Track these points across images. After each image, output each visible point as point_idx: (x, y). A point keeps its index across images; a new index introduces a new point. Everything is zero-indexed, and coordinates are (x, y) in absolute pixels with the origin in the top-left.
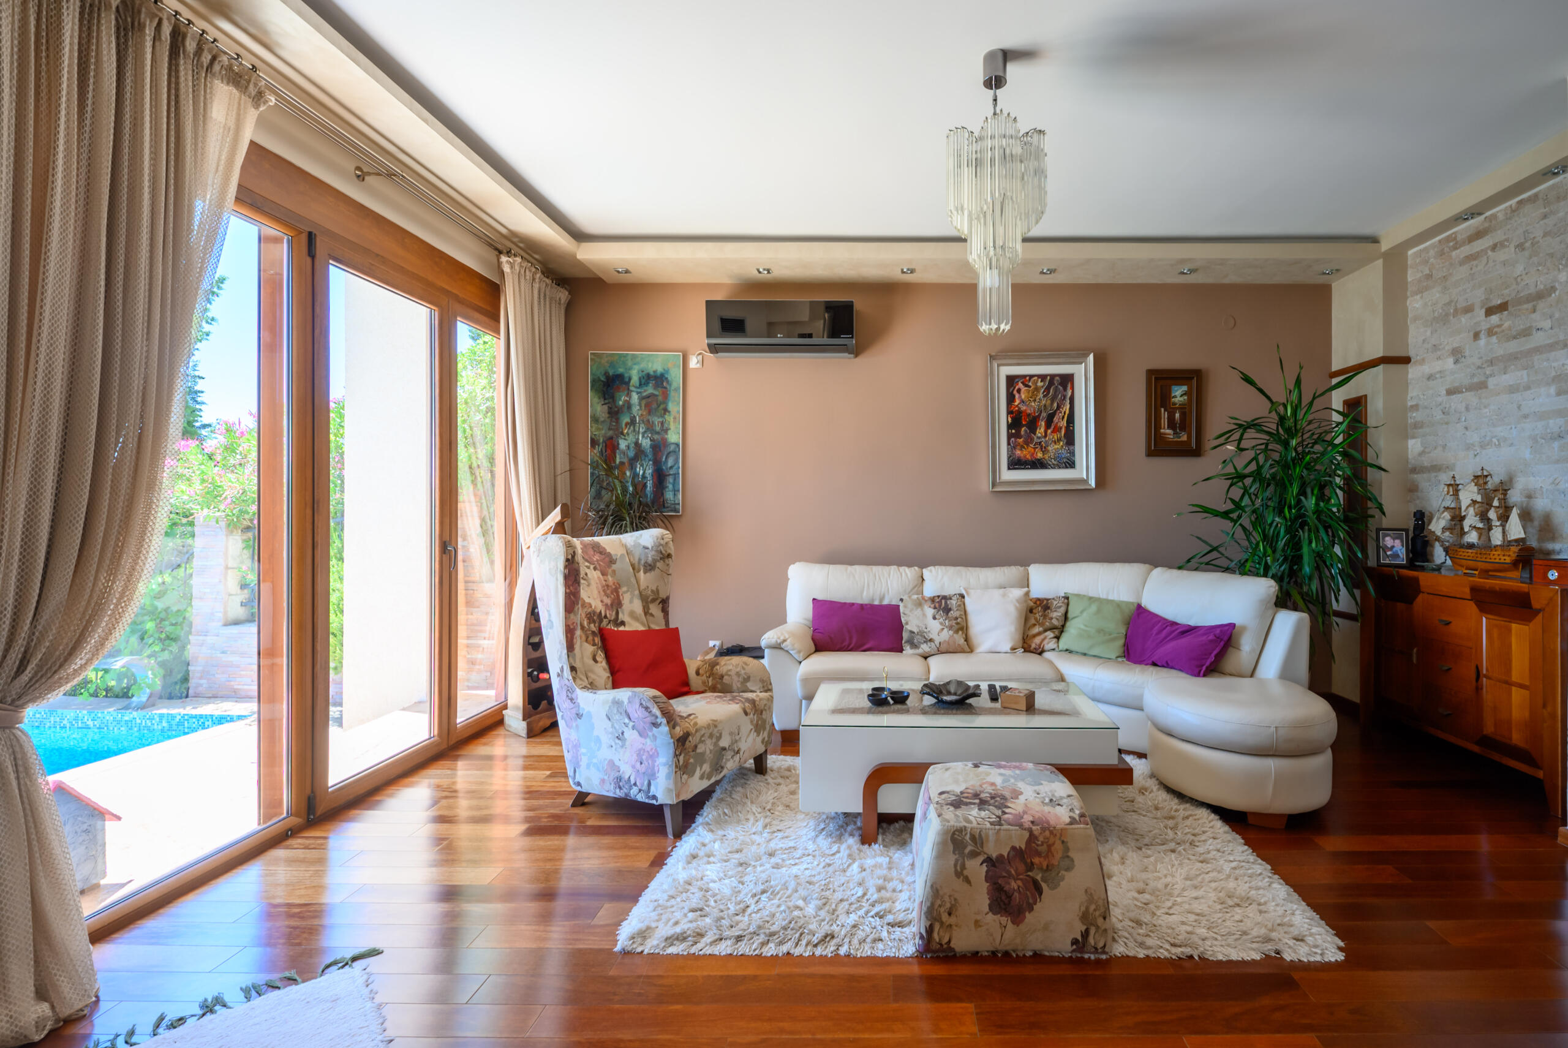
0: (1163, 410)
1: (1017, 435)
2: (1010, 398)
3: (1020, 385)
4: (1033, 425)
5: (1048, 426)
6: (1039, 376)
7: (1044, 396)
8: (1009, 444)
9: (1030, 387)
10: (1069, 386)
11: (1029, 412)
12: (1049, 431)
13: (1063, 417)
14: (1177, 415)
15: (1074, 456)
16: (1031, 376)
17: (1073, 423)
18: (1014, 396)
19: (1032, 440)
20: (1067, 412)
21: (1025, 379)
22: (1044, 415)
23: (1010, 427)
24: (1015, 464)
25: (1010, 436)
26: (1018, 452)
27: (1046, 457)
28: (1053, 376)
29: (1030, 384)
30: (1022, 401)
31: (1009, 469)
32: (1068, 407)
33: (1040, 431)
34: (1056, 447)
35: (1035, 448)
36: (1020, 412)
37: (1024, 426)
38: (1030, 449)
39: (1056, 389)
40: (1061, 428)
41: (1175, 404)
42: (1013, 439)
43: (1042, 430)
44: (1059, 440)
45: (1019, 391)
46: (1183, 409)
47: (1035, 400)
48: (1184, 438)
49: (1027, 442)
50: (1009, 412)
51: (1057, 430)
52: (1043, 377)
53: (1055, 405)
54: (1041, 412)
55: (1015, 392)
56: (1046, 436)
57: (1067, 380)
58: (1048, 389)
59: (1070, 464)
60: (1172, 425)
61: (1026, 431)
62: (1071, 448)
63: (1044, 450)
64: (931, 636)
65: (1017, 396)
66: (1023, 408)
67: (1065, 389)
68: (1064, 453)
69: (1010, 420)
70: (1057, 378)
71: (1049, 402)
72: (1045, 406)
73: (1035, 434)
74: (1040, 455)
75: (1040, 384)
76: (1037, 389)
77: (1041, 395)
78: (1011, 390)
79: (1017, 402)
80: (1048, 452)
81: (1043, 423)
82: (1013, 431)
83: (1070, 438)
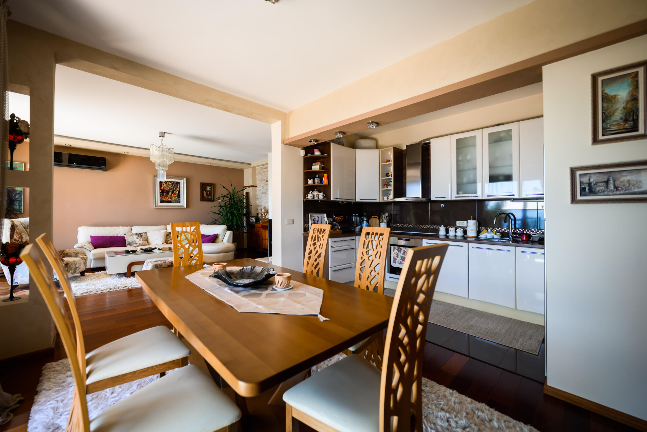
0: (204, 191)
1: (163, 195)
2: (161, 186)
3: (164, 183)
4: (168, 192)
6: (170, 182)
7: (171, 186)
8: (160, 197)
10: (179, 184)
11: (166, 189)
12: (173, 194)
13: (177, 192)
14: (208, 193)
15: (180, 200)
16: (167, 181)
17: (180, 193)
18: (162, 186)
19: (168, 196)
22: (171, 190)
23: (160, 193)
24: (162, 201)
25: (160, 195)
26: (163, 199)
27: (172, 200)
28: (174, 182)
29: (167, 183)
30: (165, 187)
31: (160, 202)
32: (178, 189)
33: (170, 194)
35: (168, 198)
37: (165, 193)
39: (175, 185)
40: (176, 194)
41: (207, 190)
43: (171, 194)
44: (176, 197)
45: (163, 185)
46: (210, 191)
47: (168, 187)
48: (210, 197)
49: (166, 197)
50: (160, 189)
52: (171, 182)
53: (175, 189)
54: (170, 190)
55: (162, 185)
56: (172, 195)
57: (178, 183)
58: (172, 185)
59: (179, 202)
60: (207, 194)
61: (165, 194)
62: (179, 198)
63: (171, 199)
64: (136, 242)
65: (163, 186)
66: (165, 189)
67: (178, 185)
68: (177, 199)
69: (161, 191)
70: (175, 182)
71: (173, 188)
72: (171, 188)
73: (168, 195)
74: (170, 200)
75: (170, 183)
76: (169, 184)
77: (170, 186)
78: (161, 184)
79: (163, 187)
80: (172, 199)
81: (171, 193)
82: (162, 194)
83: (179, 196)
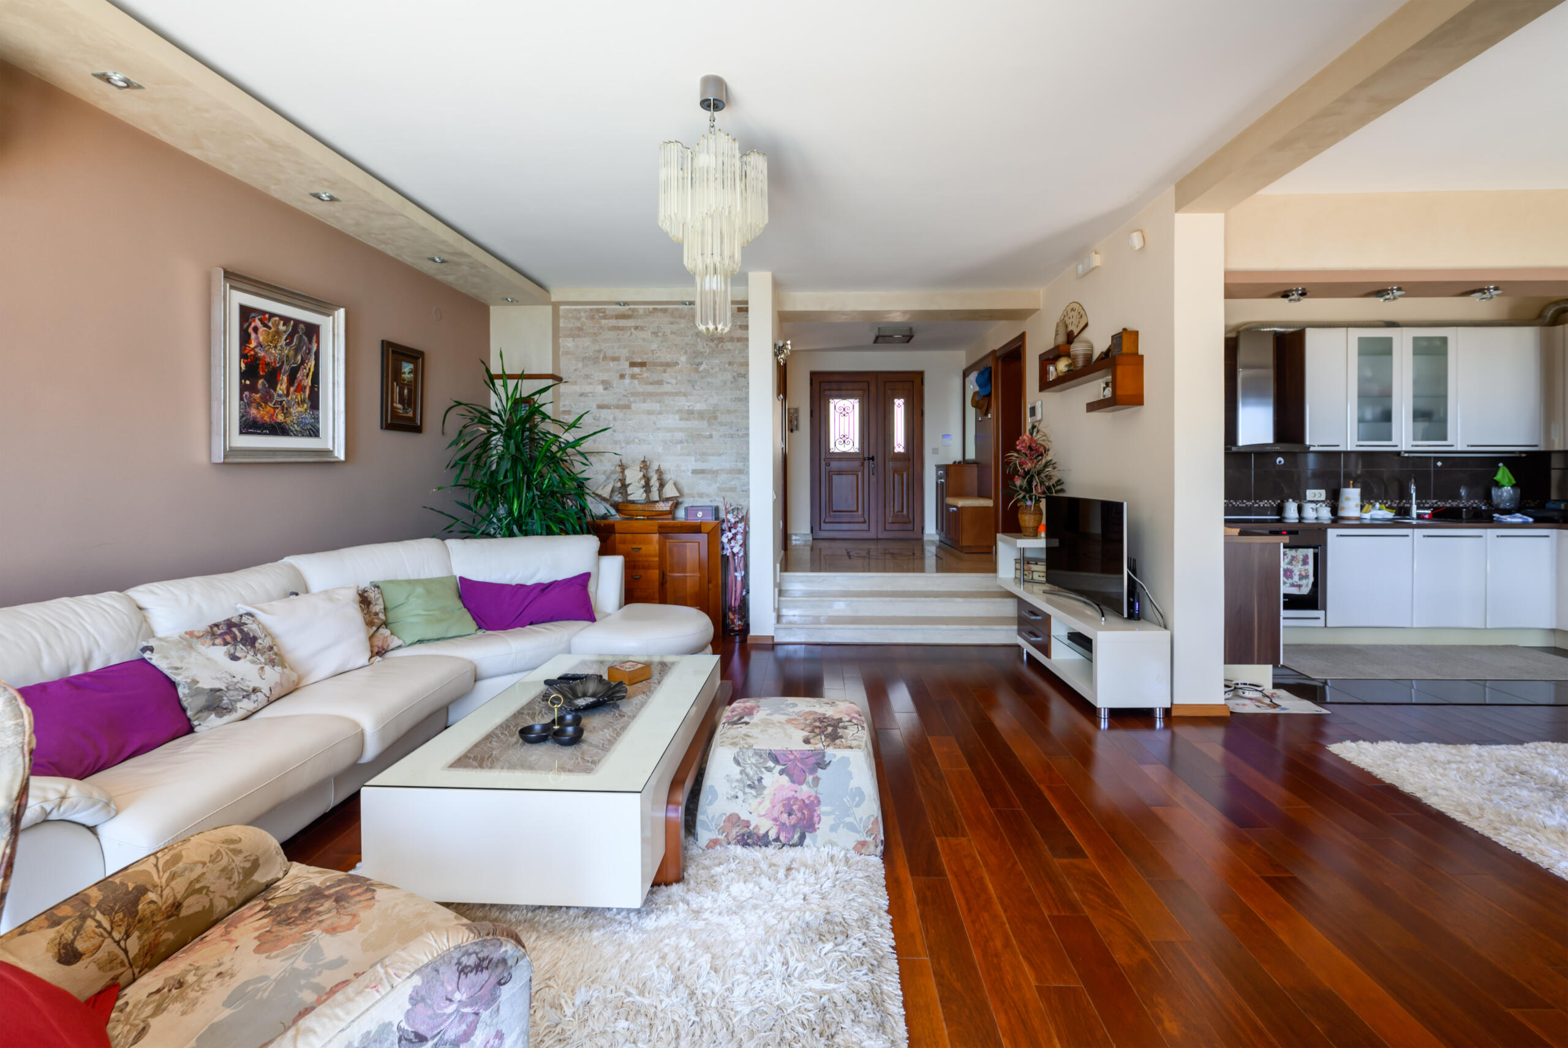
0: (394, 383)
1: (253, 389)
2: (245, 338)
3: (258, 323)
4: (272, 378)
5: (291, 382)
6: (282, 317)
7: (287, 344)
8: (241, 399)
9: (270, 328)
10: (315, 338)
11: (268, 360)
12: (292, 389)
13: (308, 375)
14: (406, 391)
15: (318, 422)
16: (272, 315)
17: (318, 384)
18: (249, 336)
19: (271, 397)
20: (312, 369)
21: (266, 317)
22: (286, 367)
23: (243, 375)
24: (249, 426)
25: (243, 388)
26: (253, 411)
27: (288, 420)
28: (297, 322)
29: (270, 324)
30: (260, 345)
31: (241, 433)
32: (313, 363)
33: (282, 388)
34: (300, 409)
35: (275, 409)
36: (256, 358)
37: (262, 377)
38: (268, 408)
39: (300, 339)
40: (305, 388)
41: (404, 381)
42: (247, 393)
43: (284, 386)
44: (303, 402)
45: (256, 330)
46: (409, 384)
47: (275, 347)
48: (411, 414)
49: (266, 399)
50: (243, 356)
51: (301, 389)
52: (286, 320)
53: (299, 358)
54: (283, 363)
55: (250, 330)
56: (288, 395)
57: (313, 331)
58: (291, 336)
59: (314, 432)
60: (401, 401)
61: (264, 385)
62: (316, 413)
63: (286, 412)
65: (253, 336)
66: (261, 354)
67: (310, 341)
68: (308, 418)
69: (243, 367)
70: (302, 326)
71: (292, 352)
72: (287, 356)
73: (275, 390)
74: (280, 418)
75: (282, 328)
76: (278, 333)
77: (283, 343)
78: (245, 326)
79: (253, 345)
80: (291, 414)
81: (285, 378)
82: (248, 382)
83: (314, 402)
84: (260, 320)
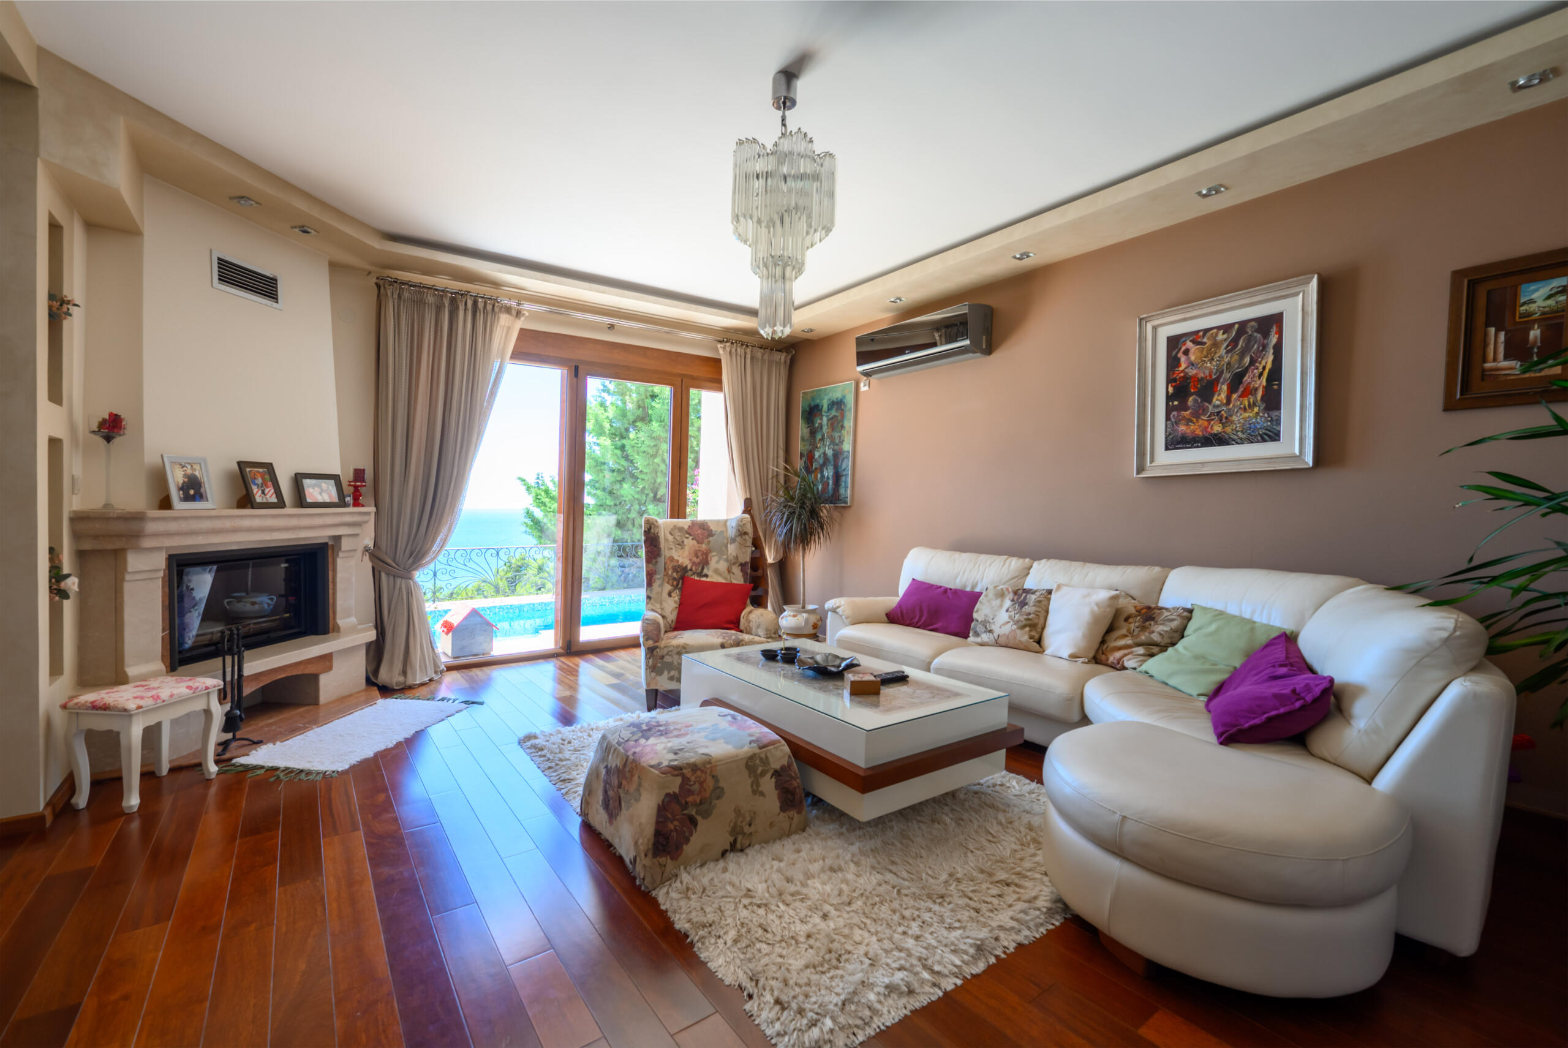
0: (1492, 330)
1: (1183, 407)
2: (1173, 363)
3: (1189, 344)
4: (1207, 392)
5: (1232, 389)
6: (1219, 328)
7: (1227, 352)
8: (1168, 418)
9: (1205, 343)
10: (1274, 329)
11: (1202, 375)
12: (1235, 396)
13: (1261, 375)
14: (1534, 334)
15: (1279, 423)
16: (1206, 331)
17: (1280, 380)
18: (1179, 360)
19: (1205, 411)
20: (1269, 366)
21: (1196, 337)
22: (1227, 375)
23: (1169, 398)
24: (1177, 443)
25: (1169, 411)
26: (1182, 428)
27: (1229, 429)
28: (1243, 324)
29: (1205, 340)
30: (1192, 363)
31: (1167, 449)
32: (1271, 358)
33: (1219, 398)
34: (1247, 415)
35: (1209, 421)
36: (1186, 378)
37: (1192, 394)
38: (1201, 422)
39: (1250, 339)
40: (1256, 389)
41: (1528, 314)
42: (1175, 413)
43: (1223, 396)
44: (1251, 406)
45: (1186, 352)
47: (1212, 360)
49: (1196, 414)
50: (1169, 381)
51: (1249, 392)
52: (1226, 328)
53: (1247, 360)
54: (1222, 373)
55: (1180, 355)
56: (1229, 403)
57: (1276, 320)
58: (1234, 342)
59: (1271, 437)
60: (1517, 350)
61: (1195, 401)
62: (1274, 414)
63: (1225, 421)
64: (993, 627)
65: (1183, 359)
66: (1193, 372)
67: (1266, 335)
68: (1262, 422)
69: (1171, 390)
70: (1253, 323)
71: (1236, 357)
72: (1229, 364)
73: (1210, 402)
74: (1217, 428)
75: (1221, 337)
76: (1216, 345)
77: (1222, 351)
78: (1174, 353)
79: (1183, 366)
80: (1232, 422)
81: (1225, 387)
82: (1176, 403)
83: (1272, 400)
84: (1191, 341)
